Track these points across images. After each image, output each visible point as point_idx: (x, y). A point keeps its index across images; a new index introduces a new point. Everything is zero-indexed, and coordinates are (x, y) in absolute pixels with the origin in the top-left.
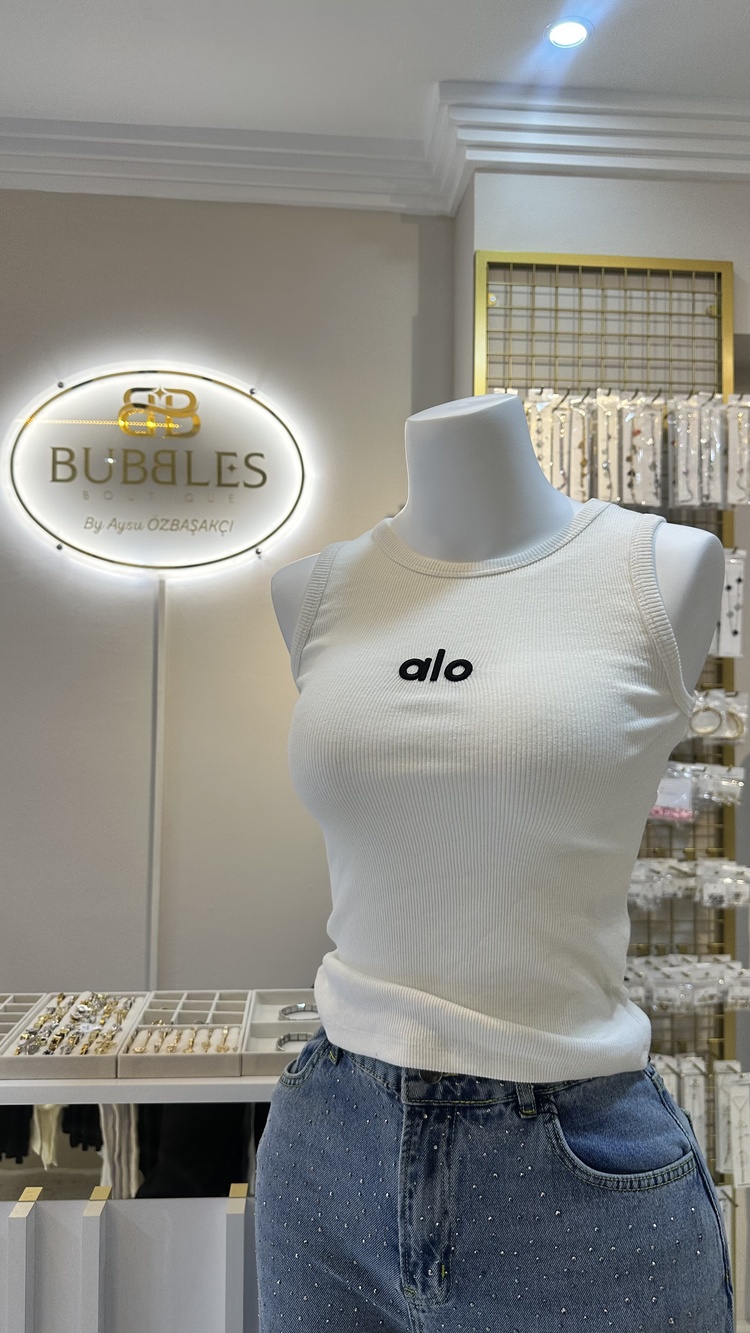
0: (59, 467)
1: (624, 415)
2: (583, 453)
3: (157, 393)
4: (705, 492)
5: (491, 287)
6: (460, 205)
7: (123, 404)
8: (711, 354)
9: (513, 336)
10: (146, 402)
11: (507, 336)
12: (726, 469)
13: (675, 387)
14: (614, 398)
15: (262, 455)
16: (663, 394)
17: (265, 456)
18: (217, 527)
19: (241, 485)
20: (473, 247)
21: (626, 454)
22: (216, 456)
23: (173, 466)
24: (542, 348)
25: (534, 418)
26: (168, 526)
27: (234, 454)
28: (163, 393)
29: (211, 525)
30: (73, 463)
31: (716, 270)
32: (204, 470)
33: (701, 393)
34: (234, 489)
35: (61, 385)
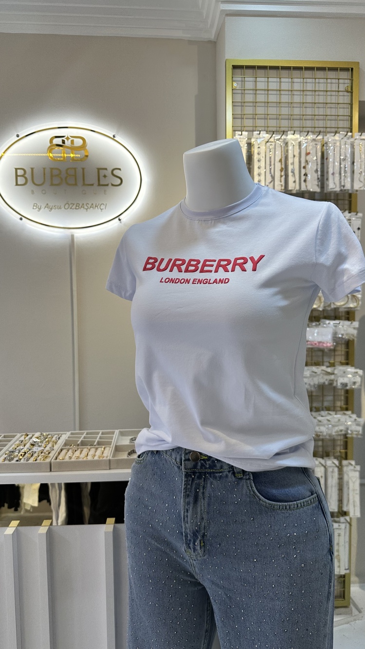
0: (19, 178)
1: (302, 145)
2: (281, 164)
3: (66, 138)
4: (343, 184)
5: (234, 79)
6: (218, 35)
7: (49, 145)
8: (347, 112)
9: (246, 104)
10: (61, 143)
11: (243, 104)
12: (353, 172)
13: (328, 130)
14: (297, 136)
15: (120, 169)
16: (321, 133)
17: (122, 169)
18: (99, 207)
19: (110, 185)
20: (225, 57)
21: (303, 165)
22: (97, 170)
23: (75, 176)
24: (260, 110)
25: (256, 146)
26: (74, 207)
27: (106, 169)
28: (69, 138)
29: (96, 206)
30: (26, 176)
31: (350, 67)
32: (92, 178)
33: (341, 133)
34: (106, 187)
35: (18, 136)
